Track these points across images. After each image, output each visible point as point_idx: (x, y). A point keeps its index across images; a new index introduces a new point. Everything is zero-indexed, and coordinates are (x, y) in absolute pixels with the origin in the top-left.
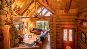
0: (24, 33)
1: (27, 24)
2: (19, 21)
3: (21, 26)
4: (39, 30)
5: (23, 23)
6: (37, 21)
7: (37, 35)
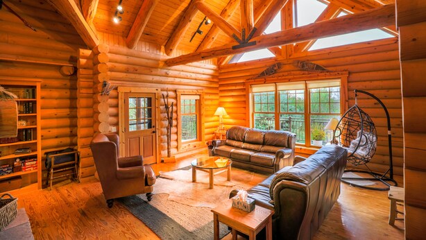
0: (173, 151)
1: (199, 104)
2: (150, 78)
3: (162, 108)
4: (264, 144)
5: (171, 94)
6: (256, 89)
7: (253, 177)
